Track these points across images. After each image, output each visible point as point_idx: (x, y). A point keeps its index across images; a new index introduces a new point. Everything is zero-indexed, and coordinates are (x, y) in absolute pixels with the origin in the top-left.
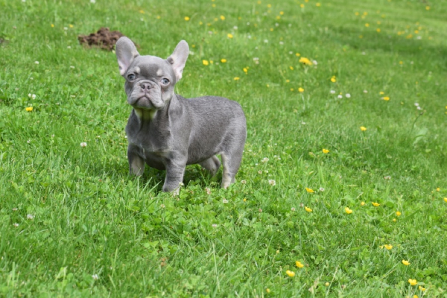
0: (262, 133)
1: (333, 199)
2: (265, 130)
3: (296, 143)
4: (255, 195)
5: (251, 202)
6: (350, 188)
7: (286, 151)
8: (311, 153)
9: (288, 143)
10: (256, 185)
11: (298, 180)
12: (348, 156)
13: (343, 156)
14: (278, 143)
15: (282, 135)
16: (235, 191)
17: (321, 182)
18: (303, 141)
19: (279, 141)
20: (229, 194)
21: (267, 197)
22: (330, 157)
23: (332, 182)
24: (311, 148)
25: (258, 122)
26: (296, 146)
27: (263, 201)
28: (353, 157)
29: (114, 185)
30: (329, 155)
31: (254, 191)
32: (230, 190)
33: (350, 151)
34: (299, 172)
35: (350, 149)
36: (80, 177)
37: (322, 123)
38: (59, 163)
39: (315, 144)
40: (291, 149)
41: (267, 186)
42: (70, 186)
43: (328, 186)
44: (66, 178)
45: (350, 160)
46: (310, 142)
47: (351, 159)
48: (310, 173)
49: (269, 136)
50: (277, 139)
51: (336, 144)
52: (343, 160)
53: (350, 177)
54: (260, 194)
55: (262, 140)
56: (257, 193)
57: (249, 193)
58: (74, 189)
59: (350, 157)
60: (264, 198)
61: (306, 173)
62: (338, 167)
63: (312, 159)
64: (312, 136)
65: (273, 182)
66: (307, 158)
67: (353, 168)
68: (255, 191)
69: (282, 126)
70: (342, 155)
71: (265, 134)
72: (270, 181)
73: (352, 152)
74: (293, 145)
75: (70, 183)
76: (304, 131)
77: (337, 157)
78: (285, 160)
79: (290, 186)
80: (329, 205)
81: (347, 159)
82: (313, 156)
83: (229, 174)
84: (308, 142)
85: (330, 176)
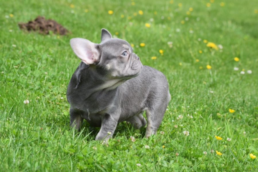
0: (176, 98)
1: (239, 148)
2: (179, 97)
3: (205, 106)
4: (172, 144)
5: (169, 148)
6: (253, 141)
7: (198, 112)
8: (218, 114)
9: (199, 106)
10: (172, 136)
11: (208, 134)
12: (251, 117)
13: (247, 117)
14: (190, 106)
15: (194, 99)
16: (155, 140)
17: (228, 135)
18: (212, 105)
19: (191, 104)
20: (150, 142)
21: (182, 145)
22: (235, 118)
23: (238, 135)
24: (218, 110)
25: (173, 90)
26: (206, 108)
27: (179, 149)
28: (255, 118)
29: (53, 133)
30: (234, 116)
31: (170, 140)
32: (151, 139)
33: (252, 113)
34: (209, 127)
35: (252, 112)
36: (23, 127)
37: (228, 92)
38: (5, 116)
39: (222, 107)
40: (202, 111)
41: (182, 137)
42: (15, 134)
43: (234, 139)
44: (11, 126)
45: (252, 121)
46: (217, 105)
47: (253, 119)
48: (219, 129)
49: (183, 100)
50: (190, 103)
51: (240, 108)
52: (247, 120)
53: (253, 134)
54: (176, 142)
55: (177, 103)
56: (173, 142)
57: (167, 142)
58: (19, 136)
59: (252, 118)
60: (180, 146)
61: (215, 128)
62: (242, 126)
63: (220, 119)
64: (219, 102)
65: (187, 132)
66: (215, 118)
67: (255, 127)
68: (172, 140)
69: (193, 94)
70: (245, 116)
71: (179, 100)
72: (184, 132)
73: (254, 114)
74: (203, 107)
75: (15, 131)
76: (212, 99)
77: (241, 118)
78: (197, 119)
79: (201, 138)
80: (236, 153)
81: (250, 119)
82: (220, 117)
83: (152, 128)
84: (216, 105)
85: (235, 131)
